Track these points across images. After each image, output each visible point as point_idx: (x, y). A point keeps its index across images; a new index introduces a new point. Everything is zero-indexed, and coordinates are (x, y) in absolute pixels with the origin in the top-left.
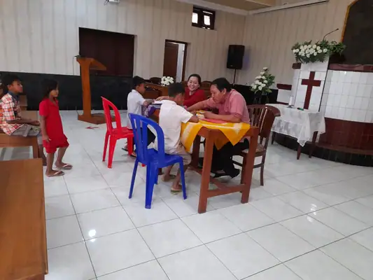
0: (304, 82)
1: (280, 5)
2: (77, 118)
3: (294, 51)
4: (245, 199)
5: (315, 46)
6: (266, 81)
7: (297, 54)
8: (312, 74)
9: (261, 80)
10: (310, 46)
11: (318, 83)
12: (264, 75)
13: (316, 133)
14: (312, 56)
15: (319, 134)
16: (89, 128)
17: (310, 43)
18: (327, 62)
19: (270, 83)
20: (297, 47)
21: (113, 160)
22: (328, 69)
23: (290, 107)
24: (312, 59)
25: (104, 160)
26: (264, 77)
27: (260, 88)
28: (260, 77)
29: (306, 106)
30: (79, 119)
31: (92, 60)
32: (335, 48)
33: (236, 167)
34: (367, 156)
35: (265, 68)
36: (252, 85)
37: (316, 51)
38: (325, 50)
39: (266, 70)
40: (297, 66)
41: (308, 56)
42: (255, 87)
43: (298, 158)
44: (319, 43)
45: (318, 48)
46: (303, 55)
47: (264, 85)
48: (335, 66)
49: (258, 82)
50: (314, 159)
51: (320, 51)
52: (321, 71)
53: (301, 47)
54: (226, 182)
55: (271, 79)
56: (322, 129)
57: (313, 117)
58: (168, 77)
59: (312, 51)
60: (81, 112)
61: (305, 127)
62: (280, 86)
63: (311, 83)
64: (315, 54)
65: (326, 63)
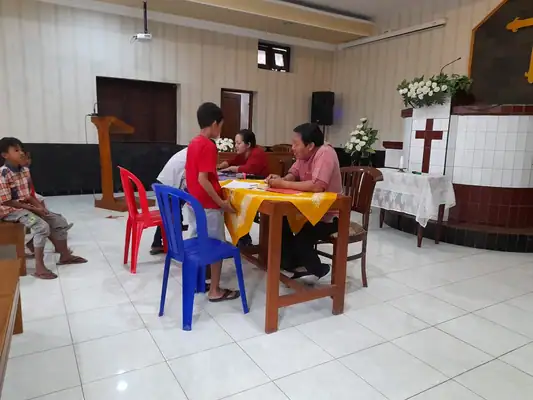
0: (419, 135)
1: (380, 34)
2: (94, 205)
3: (401, 91)
4: (338, 308)
5: (429, 83)
6: (366, 138)
7: (405, 95)
8: (430, 123)
9: (359, 137)
10: (422, 83)
11: (438, 135)
12: (362, 129)
13: (442, 207)
14: (426, 96)
15: (447, 207)
16: (110, 217)
17: (422, 79)
18: (449, 104)
19: (369, 143)
20: (405, 85)
21: (138, 261)
22: (452, 113)
23: (402, 170)
24: (427, 101)
25: (126, 262)
26: (362, 133)
27: (358, 148)
28: (357, 132)
29: (425, 169)
30: (96, 206)
31: (113, 119)
32: (457, 84)
33: (324, 260)
34: (520, 236)
35: (364, 119)
36: (347, 144)
37: (432, 89)
38: (444, 87)
39: (364, 122)
40: (407, 113)
41: (421, 97)
42: (351, 147)
43: (419, 246)
44: (435, 79)
45: (435, 84)
46: (414, 96)
47: (364, 143)
48: (460, 108)
49: (354, 140)
50: (444, 246)
51: (437, 89)
52: (441, 117)
53: (410, 86)
54: (311, 285)
55: (372, 135)
56: (450, 200)
57: (436, 184)
58: (226, 139)
59: (426, 90)
60: (99, 196)
61: (425, 199)
62: (387, 145)
63: (429, 135)
64: (431, 94)
65: (447, 107)
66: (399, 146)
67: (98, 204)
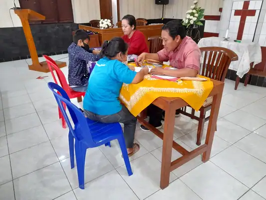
0: (237, 13)
2: (28, 68)
6: (196, 15)
8: (246, 4)
9: (192, 14)
11: (252, 13)
12: (194, 9)
13: (252, 64)
15: (255, 64)
16: (39, 78)
19: (200, 16)
23: (226, 40)
26: (194, 11)
27: (192, 22)
28: (190, 11)
29: (240, 37)
30: (30, 69)
35: (195, 2)
36: (184, 20)
39: (195, 4)
42: (187, 21)
43: (236, 89)
47: (195, 19)
49: (189, 16)
55: (201, 11)
56: (258, 59)
58: (106, 20)
63: (245, 13)
66: (217, 18)
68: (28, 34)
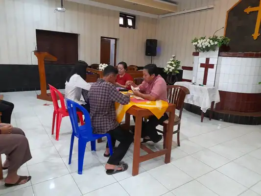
0: (202, 65)
1: (180, 11)
2: (36, 97)
3: (194, 44)
5: (208, 40)
6: (174, 65)
7: (196, 46)
8: (208, 60)
9: (171, 65)
10: (205, 40)
11: (212, 66)
12: (173, 61)
13: (213, 103)
14: (207, 47)
15: (215, 103)
16: (45, 105)
17: (204, 38)
18: (218, 51)
19: (177, 66)
20: (196, 40)
22: (219, 55)
23: (194, 84)
24: (207, 49)
25: (53, 134)
26: (173, 63)
27: (171, 70)
28: (170, 62)
29: (205, 83)
30: (38, 98)
31: (46, 53)
32: (223, 41)
34: (251, 117)
35: (173, 56)
36: (165, 68)
37: (210, 43)
38: (216, 43)
39: (174, 57)
40: (196, 54)
41: (204, 47)
42: (167, 69)
43: (202, 121)
44: (211, 38)
45: (211, 41)
46: (201, 46)
47: (173, 68)
48: (223, 53)
49: (168, 66)
50: (213, 121)
51: (212, 44)
52: (214, 58)
53: (199, 41)
55: (178, 63)
56: (217, 99)
57: (211, 91)
58: (104, 64)
59: (207, 44)
60: (39, 92)
61: (205, 99)
62: (184, 68)
63: (207, 66)
64: (209, 46)
66: (191, 69)
67: (39, 97)
68: (42, 70)
